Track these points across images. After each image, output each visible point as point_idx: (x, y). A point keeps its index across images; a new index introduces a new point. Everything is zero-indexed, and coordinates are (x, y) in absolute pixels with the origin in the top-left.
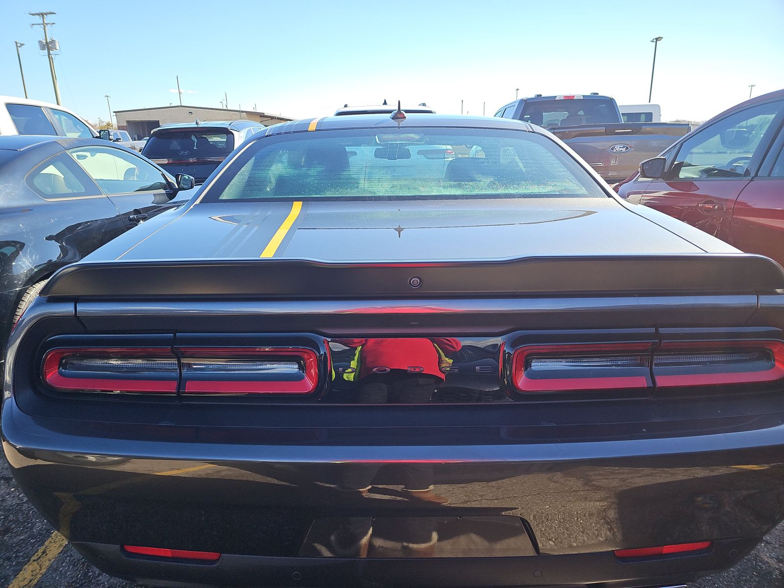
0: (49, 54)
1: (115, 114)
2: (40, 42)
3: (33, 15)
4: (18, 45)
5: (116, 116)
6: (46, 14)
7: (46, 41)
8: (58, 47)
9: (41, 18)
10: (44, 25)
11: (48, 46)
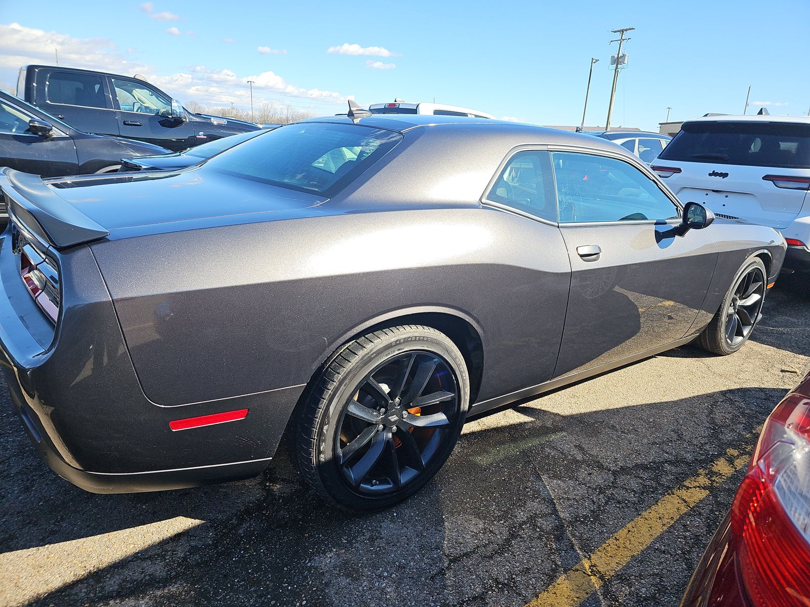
0: (617, 68)
1: (660, 125)
2: (613, 57)
3: (615, 32)
4: (594, 61)
5: (660, 127)
6: (626, 30)
7: (618, 56)
8: (626, 62)
9: (621, 34)
10: (622, 40)
11: (618, 61)
